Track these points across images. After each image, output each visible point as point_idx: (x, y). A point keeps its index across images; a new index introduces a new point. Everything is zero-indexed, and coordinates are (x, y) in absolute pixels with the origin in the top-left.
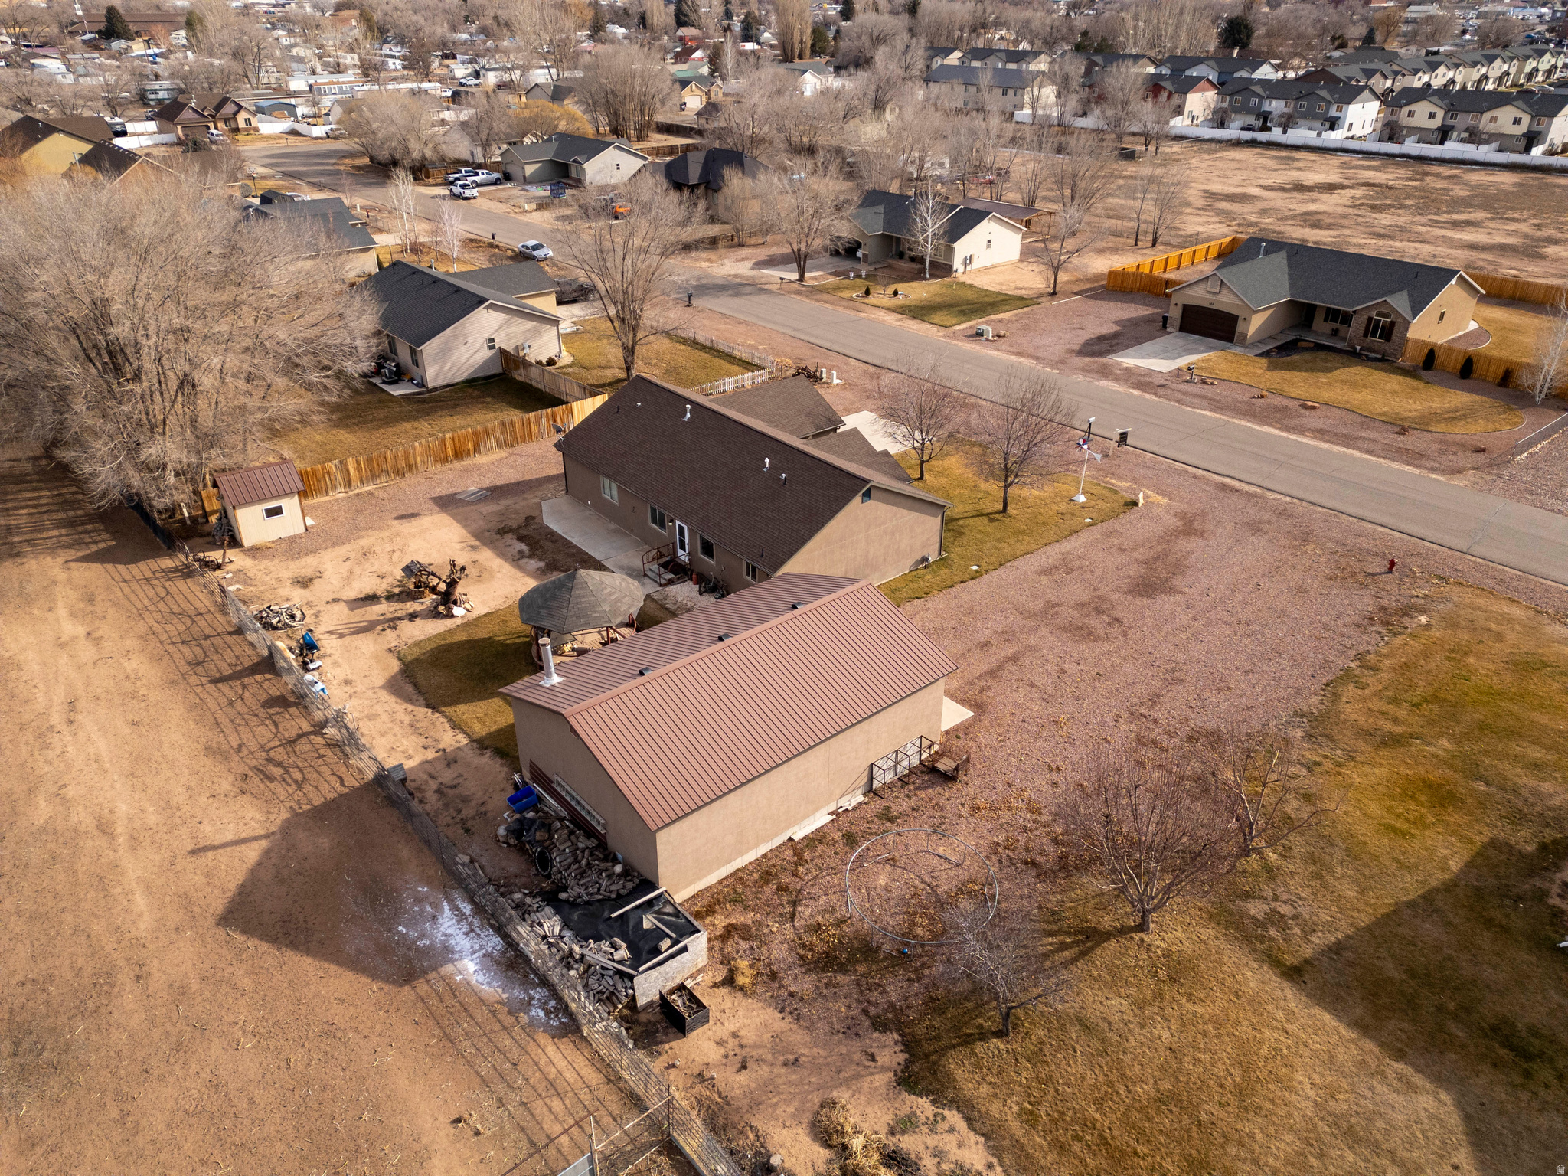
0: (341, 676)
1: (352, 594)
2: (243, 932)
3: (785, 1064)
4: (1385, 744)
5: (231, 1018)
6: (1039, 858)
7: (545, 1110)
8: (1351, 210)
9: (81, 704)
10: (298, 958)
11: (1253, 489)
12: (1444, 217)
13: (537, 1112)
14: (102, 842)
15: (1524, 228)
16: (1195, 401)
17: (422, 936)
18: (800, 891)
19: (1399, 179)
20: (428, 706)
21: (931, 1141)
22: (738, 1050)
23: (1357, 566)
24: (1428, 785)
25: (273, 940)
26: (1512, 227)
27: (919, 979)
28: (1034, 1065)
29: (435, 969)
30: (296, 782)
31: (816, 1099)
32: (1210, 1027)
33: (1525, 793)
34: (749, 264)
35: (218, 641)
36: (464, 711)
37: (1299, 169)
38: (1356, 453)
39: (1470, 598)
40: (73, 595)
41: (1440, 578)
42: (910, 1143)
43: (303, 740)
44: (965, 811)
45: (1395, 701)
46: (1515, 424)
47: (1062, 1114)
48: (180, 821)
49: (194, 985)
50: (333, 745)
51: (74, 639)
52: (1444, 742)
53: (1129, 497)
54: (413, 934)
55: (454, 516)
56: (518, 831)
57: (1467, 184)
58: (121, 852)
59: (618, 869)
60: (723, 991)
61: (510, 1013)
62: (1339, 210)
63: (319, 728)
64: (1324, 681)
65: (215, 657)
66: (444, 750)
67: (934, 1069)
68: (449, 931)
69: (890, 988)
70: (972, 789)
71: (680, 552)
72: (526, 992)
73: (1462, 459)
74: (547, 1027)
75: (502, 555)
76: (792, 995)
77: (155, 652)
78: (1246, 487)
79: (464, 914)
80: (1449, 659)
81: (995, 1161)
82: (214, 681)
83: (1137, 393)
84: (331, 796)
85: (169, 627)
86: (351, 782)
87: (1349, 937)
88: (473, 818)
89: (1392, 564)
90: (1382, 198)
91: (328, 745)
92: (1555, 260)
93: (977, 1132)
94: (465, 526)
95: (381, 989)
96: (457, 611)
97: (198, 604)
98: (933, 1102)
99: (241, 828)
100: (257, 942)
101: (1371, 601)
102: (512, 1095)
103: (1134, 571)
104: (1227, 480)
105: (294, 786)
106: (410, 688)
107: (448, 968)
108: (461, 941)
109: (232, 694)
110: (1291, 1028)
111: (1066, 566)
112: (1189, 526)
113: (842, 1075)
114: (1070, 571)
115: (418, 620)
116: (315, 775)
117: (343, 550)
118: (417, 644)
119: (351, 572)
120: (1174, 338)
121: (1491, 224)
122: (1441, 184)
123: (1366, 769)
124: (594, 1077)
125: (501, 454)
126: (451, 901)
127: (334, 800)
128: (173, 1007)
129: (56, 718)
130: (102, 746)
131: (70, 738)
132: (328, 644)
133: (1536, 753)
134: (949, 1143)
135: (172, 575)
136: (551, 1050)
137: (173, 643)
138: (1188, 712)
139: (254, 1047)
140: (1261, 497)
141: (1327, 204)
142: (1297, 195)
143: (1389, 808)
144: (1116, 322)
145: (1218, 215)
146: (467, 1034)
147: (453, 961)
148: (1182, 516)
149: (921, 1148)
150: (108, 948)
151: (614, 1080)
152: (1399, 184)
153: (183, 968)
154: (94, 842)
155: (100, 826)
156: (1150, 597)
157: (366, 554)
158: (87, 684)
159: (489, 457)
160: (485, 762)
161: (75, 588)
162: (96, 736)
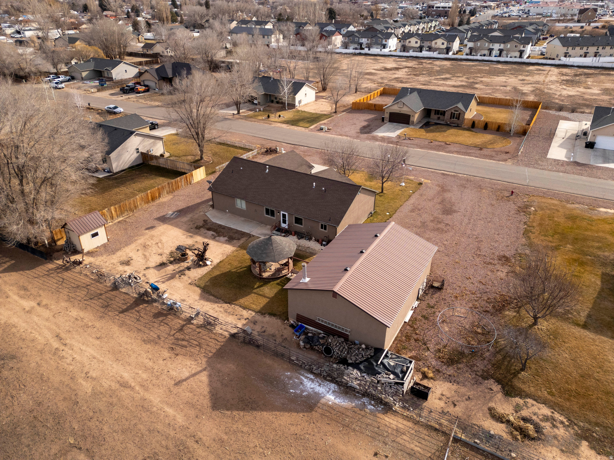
0: (179, 299)
1: (153, 264)
2: (228, 410)
3: (467, 400)
4: (553, 250)
5: (251, 445)
6: (487, 309)
7: (403, 441)
8: (409, 77)
9: (63, 335)
10: (260, 414)
11: (453, 174)
12: (438, 77)
13: (401, 442)
14: (127, 391)
15: (463, 79)
16: (413, 146)
18: (423, 339)
19: (415, 65)
20: (226, 303)
21: (530, 410)
22: (448, 400)
23: (501, 195)
24: (575, 260)
25: (243, 410)
26: (460, 79)
27: (484, 359)
28: (540, 377)
29: (318, 402)
30: (197, 345)
31: (486, 409)
32: (576, 350)
35: (107, 295)
36: (243, 301)
37: (382, 63)
38: (473, 158)
39: (540, 200)
40: (15, 289)
41: (527, 195)
42: (525, 413)
43: (185, 328)
44: (453, 299)
46: (510, 143)
47: (560, 389)
48: (158, 374)
49: (225, 437)
50: (200, 326)
51: (33, 308)
53: (418, 182)
54: (298, 392)
55: (172, 225)
56: (308, 342)
57: (436, 65)
58: (142, 393)
59: (364, 347)
60: (427, 381)
61: (361, 410)
62: (405, 76)
64: (522, 233)
65: (113, 302)
66: (248, 318)
67: (512, 387)
68: (312, 386)
69: (478, 365)
70: (450, 291)
71: (283, 224)
72: (360, 401)
73: (504, 156)
76: (450, 376)
77: (81, 305)
78: (450, 173)
79: (312, 379)
80: (550, 220)
81: (553, 410)
82: (123, 312)
83: (391, 145)
84: (218, 347)
85: (77, 294)
86: (221, 339)
87: (589, 312)
88: (282, 342)
89: (512, 192)
90: (415, 72)
91: (198, 327)
92: (481, 89)
93: (541, 404)
94: (180, 228)
95: (304, 415)
96: (208, 263)
97: (84, 281)
98: (521, 398)
99: (190, 370)
100: (237, 412)
101: (514, 205)
102: (387, 439)
103: (439, 207)
104: (442, 172)
105: (197, 347)
106: (212, 297)
107: (323, 401)
108: (320, 390)
109: (135, 316)
110: (597, 343)
111: (417, 209)
112: (443, 189)
113: (487, 398)
114: (419, 210)
115: (191, 269)
116: (203, 341)
117: (133, 246)
118: (200, 279)
119: (144, 255)
121: (454, 78)
122: (429, 66)
123: (554, 259)
124: (410, 424)
125: (170, 197)
126: (303, 375)
127: (220, 348)
128: (222, 448)
129: (55, 344)
130: (90, 351)
131: (71, 351)
132: (162, 287)
133: (596, 244)
134: (535, 409)
135: (58, 271)
136: (386, 419)
137: (85, 300)
138: (492, 251)
139: (272, 453)
140: (457, 176)
141: (400, 74)
142: (387, 72)
144: (365, 121)
145: (368, 80)
146: (351, 422)
147: (323, 397)
148: (438, 186)
149: (529, 414)
150: (172, 433)
151: (417, 423)
152: (416, 66)
153: (213, 432)
154: (124, 393)
155: (121, 385)
156: (451, 215)
157: (145, 247)
158: (58, 326)
159: (165, 198)
160: (267, 318)
161: (12, 285)
162: (83, 348)
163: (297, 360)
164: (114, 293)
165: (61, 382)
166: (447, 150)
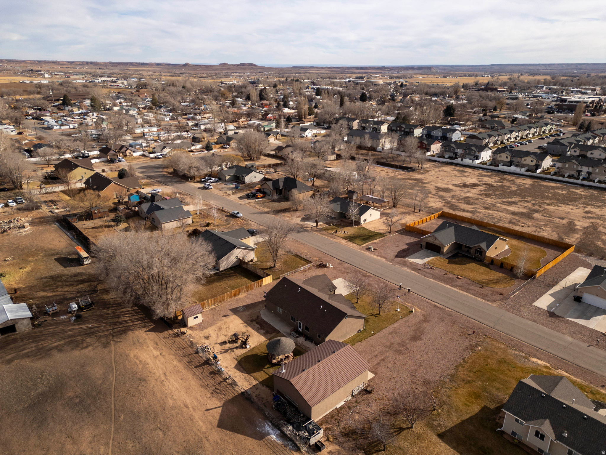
0: (225, 366)
1: (220, 341)
4: (466, 383)
5: (229, 448)
6: (390, 411)
8: (479, 196)
9: (167, 374)
10: (238, 435)
11: (442, 307)
12: (506, 200)
15: (529, 205)
16: (429, 275)
17: (263, 430)
18: (340, 420)
19: (495, 182)
20: (247, 374)
23: (466, 332)
24: (475, 393)
25: (232, 431)
26: (526, 204)
29: (267, 437)
32: (425, 448)
33: (495, 395)
34: (300, 219)
35: (192, 356)
36: (256, 374)
37: (465, 176)
38: (469, 295)
39: (492, 342)
40: (152, 343)
41: (486, 336)
43: (222, 383)
44: (374, 400)
45: (470, 371)
46: (512, 285)
49: (219, 442)
50: (229, 384)
51: (158, 356)
52: (480, 382)
53: (411, 309)
54: (261, 430)
55: (237, 316)
56: (277, 406)
57: (516, 184)
58: (192, 412)
59: (302, 415)
60: (327, 442)
61: (285, 447)
62: (476, 196)
63: (225, 379)
64: (455, 366)
65: (193, 360)
66: (254, 385)
68: (268, 429)
69: (360, 441)
70: (375, 395)
71: (299, 329)
72: (287, 442)
73: (497, 297)
74: (293, 450)
75: (253, 328)
76: (341, 442)
77: (178, 359)
79: (270, 426)
80: (484, 360)
82: (195, 367)
83: (413, 272)
85: (179, 352)
86: (236, 394)
88: (265, 403)
89: (474, 332)
90: (489, 191)
94: (242, 319)
95: (257, 441)
96: (248, 347)
97: (184, 345)
100: (229, 432)
101: (468, 342)
103: (412, 333)
104: (436, 304)
105: (224, 395)
106: (242, 369)
107: (270, 437)
108: (271, 432)
109: (201, 371)
110: (440, 448)
111: (395, 332)
112: (426, 319)
114: (396, 333)
115: (238, 349)
116: (228, 392)
117: (213, 327)
118: (240, 356)
119: (218, 335)
120: (423, 252)
121: (520, 203)
122: (508, 184)
123: (462, 389)
125: (245, 295)
126: (267, 423)
127: (233, 398)
128: (217, 446)
129: (163, 378)
130: (177, 385)
131: (168, 383)
132: (219, 356)
133: (499, 386)
135: (174, 336)
137: (181, 356)
138: (423, 374)
140: (444, 309)
142: (464, 189)
143: (466, 399)
144: (407, 244)
145: (439, 198)
146: (277, 451)
148: (424, 315)
150: (198, 433)
152: (495, 184)
153: (215, 438)
154: (185, 410)
155: (185, 406)
156: (415, 341)
157: (220, 329)
158: (166, 368)
159: (242, 296)
160: (264, 388)
161: (151, 340)
162: (174, 383)
163: (268, 414)
164: (196, 355)
165: (161, 398)
166: (454, 284)
